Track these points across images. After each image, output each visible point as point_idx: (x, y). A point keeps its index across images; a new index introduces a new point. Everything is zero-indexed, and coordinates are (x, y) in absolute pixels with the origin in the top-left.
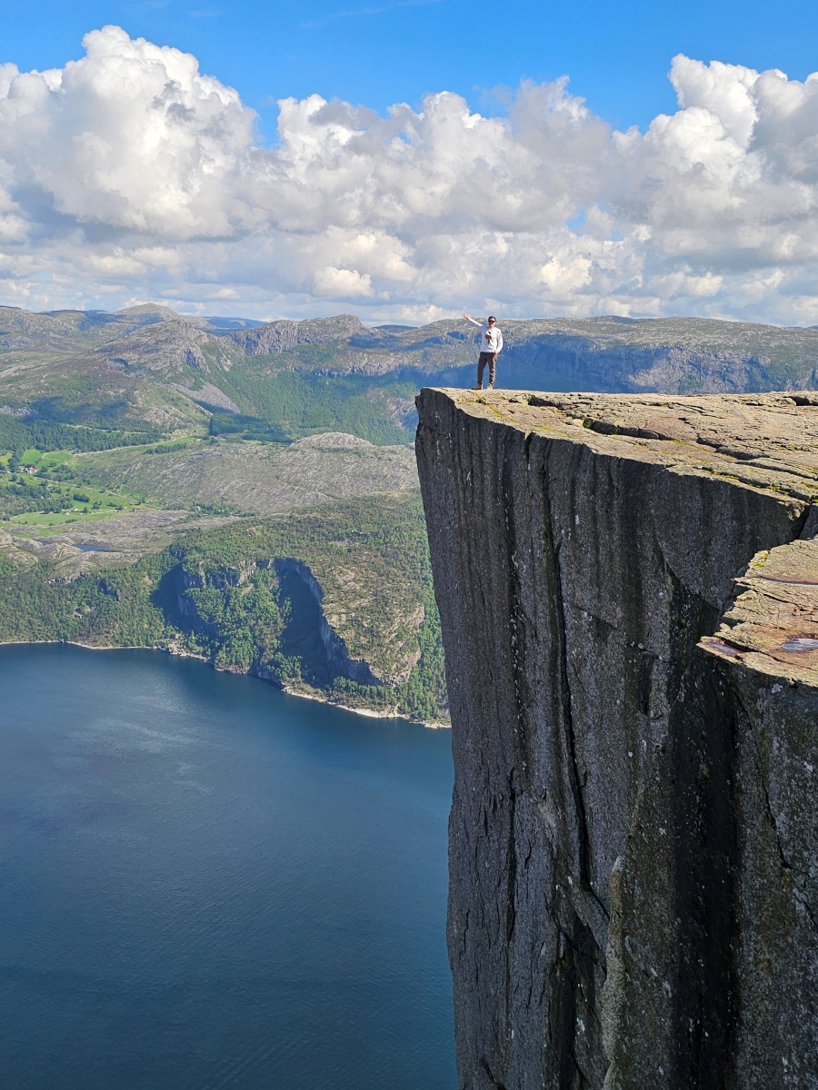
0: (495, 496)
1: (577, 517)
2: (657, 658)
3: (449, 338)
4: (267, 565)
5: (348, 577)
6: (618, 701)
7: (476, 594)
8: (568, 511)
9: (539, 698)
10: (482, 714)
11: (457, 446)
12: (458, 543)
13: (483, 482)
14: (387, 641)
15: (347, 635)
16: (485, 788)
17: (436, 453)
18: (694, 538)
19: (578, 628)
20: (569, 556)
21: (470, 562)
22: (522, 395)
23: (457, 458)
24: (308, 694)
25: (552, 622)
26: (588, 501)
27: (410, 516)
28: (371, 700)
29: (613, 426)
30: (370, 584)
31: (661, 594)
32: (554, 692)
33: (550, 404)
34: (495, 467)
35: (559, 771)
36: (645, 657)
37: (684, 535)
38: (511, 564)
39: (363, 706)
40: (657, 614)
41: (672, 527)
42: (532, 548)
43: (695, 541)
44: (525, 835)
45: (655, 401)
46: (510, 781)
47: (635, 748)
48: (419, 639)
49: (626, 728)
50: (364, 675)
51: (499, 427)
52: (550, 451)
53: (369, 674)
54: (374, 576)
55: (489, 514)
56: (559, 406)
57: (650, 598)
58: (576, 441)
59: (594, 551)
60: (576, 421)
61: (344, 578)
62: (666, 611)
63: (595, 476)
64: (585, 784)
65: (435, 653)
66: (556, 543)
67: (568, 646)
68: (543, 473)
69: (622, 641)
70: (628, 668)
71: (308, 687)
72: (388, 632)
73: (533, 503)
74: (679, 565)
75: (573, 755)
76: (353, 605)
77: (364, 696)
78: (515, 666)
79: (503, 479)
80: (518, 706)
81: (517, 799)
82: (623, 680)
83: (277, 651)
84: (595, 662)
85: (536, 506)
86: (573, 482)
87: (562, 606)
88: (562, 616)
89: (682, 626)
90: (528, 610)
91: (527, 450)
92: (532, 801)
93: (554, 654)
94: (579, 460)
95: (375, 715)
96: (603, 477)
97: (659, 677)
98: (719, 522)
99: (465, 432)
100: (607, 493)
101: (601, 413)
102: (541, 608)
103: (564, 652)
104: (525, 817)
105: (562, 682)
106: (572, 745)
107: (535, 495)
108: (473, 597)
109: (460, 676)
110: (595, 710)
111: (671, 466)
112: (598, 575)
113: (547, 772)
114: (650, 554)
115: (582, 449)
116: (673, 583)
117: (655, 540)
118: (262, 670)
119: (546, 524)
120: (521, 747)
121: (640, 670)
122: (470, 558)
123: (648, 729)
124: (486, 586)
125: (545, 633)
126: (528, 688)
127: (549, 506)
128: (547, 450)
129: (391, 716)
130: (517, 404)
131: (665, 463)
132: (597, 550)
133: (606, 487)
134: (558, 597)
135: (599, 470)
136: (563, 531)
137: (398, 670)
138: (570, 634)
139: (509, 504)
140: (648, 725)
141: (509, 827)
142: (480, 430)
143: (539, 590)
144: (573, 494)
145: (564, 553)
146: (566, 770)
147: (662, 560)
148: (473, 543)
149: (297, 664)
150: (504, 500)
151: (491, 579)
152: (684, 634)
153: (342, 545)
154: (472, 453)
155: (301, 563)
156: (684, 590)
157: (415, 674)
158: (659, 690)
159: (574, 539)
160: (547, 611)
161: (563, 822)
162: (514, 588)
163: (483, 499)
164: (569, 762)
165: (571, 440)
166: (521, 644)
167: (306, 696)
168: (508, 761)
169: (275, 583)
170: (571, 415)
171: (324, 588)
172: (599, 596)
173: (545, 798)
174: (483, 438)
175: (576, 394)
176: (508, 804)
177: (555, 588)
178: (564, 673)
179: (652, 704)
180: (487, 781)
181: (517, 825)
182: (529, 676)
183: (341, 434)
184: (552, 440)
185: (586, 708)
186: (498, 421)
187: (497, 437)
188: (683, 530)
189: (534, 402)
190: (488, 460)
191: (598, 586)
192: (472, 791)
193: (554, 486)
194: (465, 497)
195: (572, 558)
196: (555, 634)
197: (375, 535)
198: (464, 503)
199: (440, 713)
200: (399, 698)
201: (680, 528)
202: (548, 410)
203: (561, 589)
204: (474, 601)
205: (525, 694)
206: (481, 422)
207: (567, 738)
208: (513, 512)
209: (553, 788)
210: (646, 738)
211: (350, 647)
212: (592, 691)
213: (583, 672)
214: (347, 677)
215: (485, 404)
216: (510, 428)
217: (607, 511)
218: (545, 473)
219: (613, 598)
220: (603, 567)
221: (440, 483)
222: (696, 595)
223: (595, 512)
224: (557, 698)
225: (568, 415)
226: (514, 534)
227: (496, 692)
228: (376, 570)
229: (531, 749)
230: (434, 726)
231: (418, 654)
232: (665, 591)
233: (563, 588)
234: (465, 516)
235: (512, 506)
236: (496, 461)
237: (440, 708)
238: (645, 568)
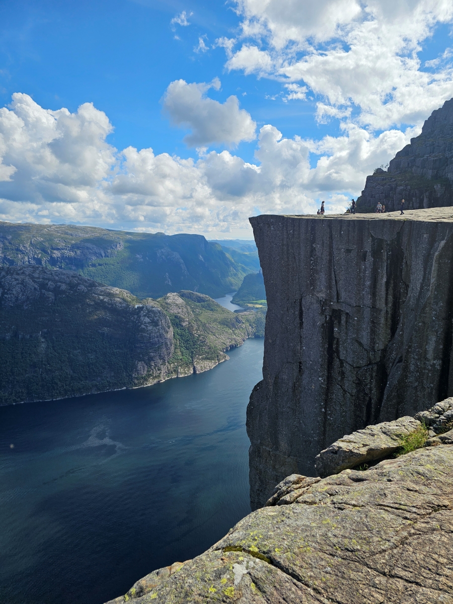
0: (306, 234)
1: (342, 232)
6: (354, 262)
7: (290, 257)
8: (339, 231)
9: (323, 271)
11: (285, 226)
13: (299, 231)
19: (339, 253)
20: (337, 240)
26: (346, 229)
34: (307, 227)
38: (312, 247)
42: (323, 241)
44: (307, 304)
47: (360, 269)
49: (357, 266)
51: (309, 219)
55: (302, 238)
57: (365, 242)
66: (333, 238)
67: (335, 258)
68: (329, 226)
69: (356, 251)
73: (325, 232)
78: (312, 267)
79: (311, 229)
80: (311, 276)
82: (356, 258)
84: (345, 258)
89: (375, 244)
92: (311, 295)
97: (369, 254)
100: (353, 226)
102: (324, 253)
106: (335, 276)
108: (288, 259)
110: (345, 267)
112: (348, 241)
117: (369, 232)
119: (330, 235)
120: (311, 285)
122: (288, 250)
125: (326, 257)
126: (317, 270)
127: (331, 232)
132: (349, 237)
134: (332, 249)
136: (336, 236)
138: (336, 255)
141: (299, 306)
144: (341, 228)
148: (290, 246)
150: (311, 233)
151: (300, 252)
154: (294, 226)
159: (340, 236)
160: (327, 253)
162: (313, 251)
163: (299, 235)
166: (315, 262)
173: (321, 291)
176: (298, 301)
179: (367, 259)
181: (303, 304)
182: (319, 268)
190: (303, 226)
193: (334, 228)
196: (330, 256)
205: (315, 272)
209: (326, 287)
210: (364, 266)
213: (340, 261)
217: (353, 229)
219: (353, 244)
223: (349, 230)
226: (315, 240)
227: (298, 277)
229: (316, 283)
233: (334, 247)
235: (315, 234)
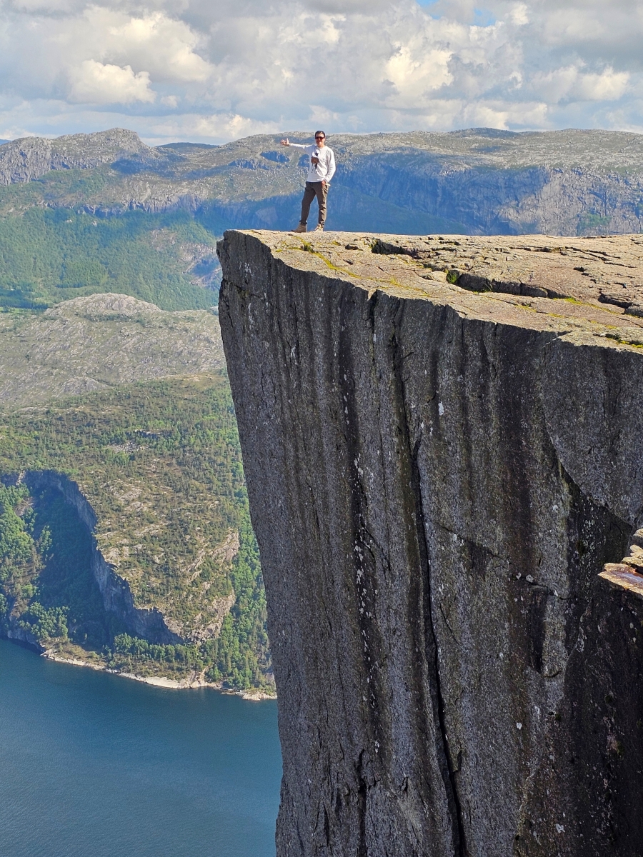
0: (329, 378)
1: (440, 405)
2: (552, 594)
3: (265, 161)
4: (16, 480)
5: (132, 495)
6: (501, 655)
7: (307, 514)
8: (428, 397)
9: (396, 653)
10: (318, 678)
11: (275, 310)
12: (280, 443)
13: (312, 359)
14: (188, 582)
15: (132, 576)
16: (324, 780)
17: (248, 321)
18: (597, 430)
19: (445, 557)
20: (431, 458)
21: (298, 470)
22: (362, 239)
23: (276, 328)
24: (79, 659)
25: (411, 550)
26: (456, 383)
27: (216, 408)
28: (167, 664)
29: (487, 280)
30: (162, 504)
31: (555, 507)
32: (414, 645)
33: (401, 251)
34: (328, 339)
35: (424, 753)
36: (536, 593)
37: (583, 427)
38: (354, 471)
39: (157, 673)
40: (550, 535)
41: (567, 417)
42: (381, 449)
43: (599, 435)
44: (380, 842)
45: (543, 245)
46: (359, 767)
47: (525, 718)
48: (233, 578)
49: (513, 689)
50: (156, 630)
51: (332, 284)
52: (402, 316)
53: (163, 628)
54: (167, 492)
55: (323, 403)
56: (414, 254)
57: (541, 513)
58: (437, 301)
59: (464, 450)
60: (436, 274)
61: (126, 496)
62: (562, 530)
63: (464, 348)
64: (460, 769)
65: (255, 596)
66: (413, 441)
67: (432, 582)
68: (394, 347)
69: (504, 572)
70: (513, 609)
71: (78, 650)
72: (190, 570)
73: (382, 387)
74: (578, 467)
75: (442, 729)
76: (139, 534)
77: (158, 659)
78: (362, 610)
79: (340, 354)
80: (368, 665)
81: (369, 793)
82: (507, 625)
83: (33, 600)
84: (470, 602)
85: (386, 392)
86: (435, 358)
87: (424, 527)
88: (424, 541)
89: (584, 550)
90: (378, 534)
91: (371, 314)
92: (388, 794)
93: (414, 592)
94: (442, 328)
95: (174, 685)
96: (473, 350)
98: (629, 408)
99: (286, 290)
100: (480, 372)
101: (471, 263)
102: (395, 530)
103: (428, 590)
104: (380, 816)
105: (426, 631)
106: (440, 715)
107: (384, 377)
108: (302, 518)
109: (289, 629)
110: (470, 668)
111: (565, 333)
112: (470, 484)
113: (408, 754)
114: (538, 454)
115: (445, 312)
116: (571, 492)
117: (546, 435)
118: (11, 628)
119: (399, 414)
120: (372, 722)
121: (530, 611)
122: (297, 464)
123: (542, 691)
124: (320, 502)
125: (401, 565)
126: (380, 640)
127: (403, 391)
128: (398, 314)
129: (195, 685)
130: (356, 251)
131: (556, 329)
132: (469, 449)
133: (479, 364)
134: (417, 516)
135: (468, 340)
136: (422, 425)
137: (204, 621)
138: (434, 564)
139: (348, 389)
140: (542, 685)
141: (358, 831)
142: (306, 289)
143: (392, 505)
144: (434, 374)
145: (424, 454)
146: (433, 751)
147: (555, 461)
148: (301, 444)
149: (62, 618)
150: (342, 383)
151: (326, 493)
152: (586, 561)
153: (122, 450)
154: (296, 320)
155: (64, 477)
156: (586, 501)
157: (228, 627)
158: (555, 637)
159: (438, 436)
160: (403, 535)
161: (431, 822)
162: (359, 504)
163: (313, 382)
164: (437, 740)
165: (430, 299)
166: (369, 580)
167: (75, 662)
168: (356, 740)
169: (28, 506)
170: (429, 266)
171: (97, 511)
172: (472, 513)
173: (406, 789)
174: (311, 299)
175: (436, 237)
176: (356, 800)
177: (414, 502)
178: (428, 619)
179: (546, 657)
180: (327, 770)
181: (369, 828)
182: (382, 625)
183: (116, 295)
184: (405, 301)
185: (458, 666)
186: (330, 274)
187: (330, 298)
188: (582, 419)
189: (379, 248)
190: (319, 329)
191: (471, 498)
192: (307, 784)
193: (409, 363)
194: (289, 381)
195: (436, 462)
196: (414, 565)
197: (168, 435)
198: (288, 389)
199: (263, 679)
200: (206, 661)
201: (578, 417)
202: (399, 260)
203: (421, 504)
204: (304, 523)
205: (376, 648)
206: (308, 277)
207: (434, 706)
208: (354, 400)
209: (416, 774)
210: (539, 703)
211: (136, 592)
212: (467, 642)
213: (454, 615)
214: (133, 634)
215: (313, 252)
216: (348, 285)
217: (480, 397)
218: (397, 346)
219: (491, 514)
220: (477, 472)
221: (254, 362)
222: (602, 507)
223: (464, 398)
224: (419, 652)
225: (426, 266)
226: (357, 430)
227: (337, 647)
228: (170, 483)
229: (386, 723)
230: (256, 697)
231: (231, 599)
232: (561, 503)
233: (425, 502)
234: (290, 406)
235: (353, 392)
236: (329, 330)
237: (264, 671)
238: (533, 472)
